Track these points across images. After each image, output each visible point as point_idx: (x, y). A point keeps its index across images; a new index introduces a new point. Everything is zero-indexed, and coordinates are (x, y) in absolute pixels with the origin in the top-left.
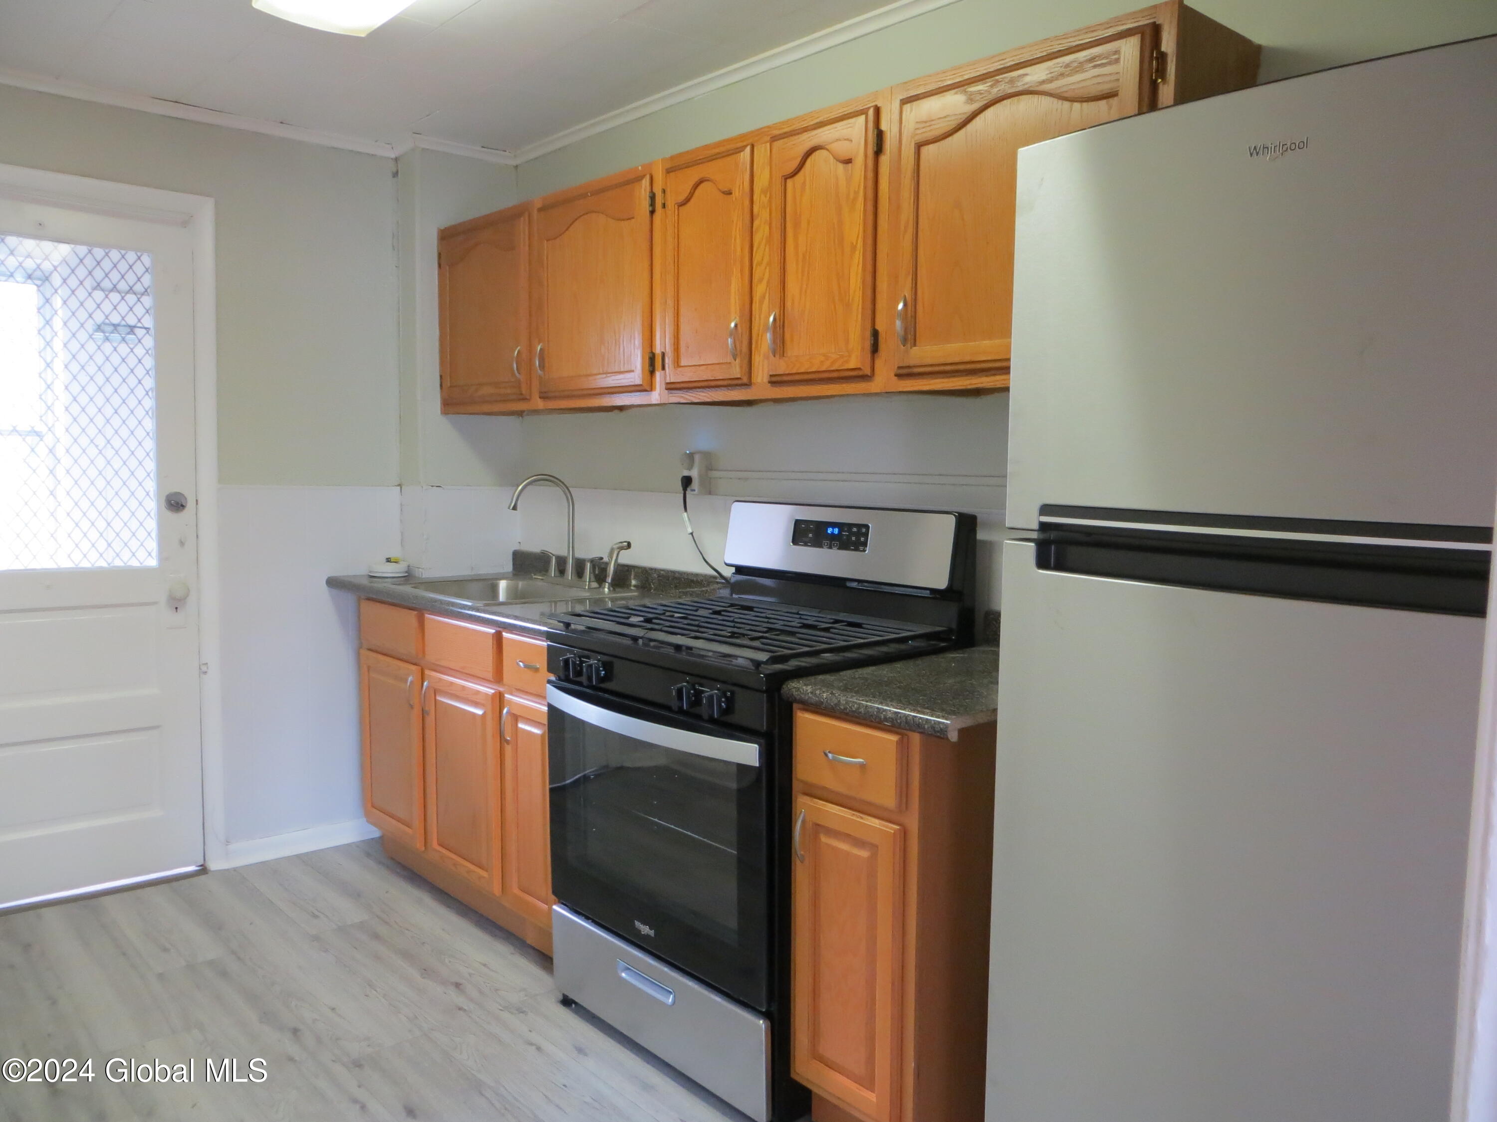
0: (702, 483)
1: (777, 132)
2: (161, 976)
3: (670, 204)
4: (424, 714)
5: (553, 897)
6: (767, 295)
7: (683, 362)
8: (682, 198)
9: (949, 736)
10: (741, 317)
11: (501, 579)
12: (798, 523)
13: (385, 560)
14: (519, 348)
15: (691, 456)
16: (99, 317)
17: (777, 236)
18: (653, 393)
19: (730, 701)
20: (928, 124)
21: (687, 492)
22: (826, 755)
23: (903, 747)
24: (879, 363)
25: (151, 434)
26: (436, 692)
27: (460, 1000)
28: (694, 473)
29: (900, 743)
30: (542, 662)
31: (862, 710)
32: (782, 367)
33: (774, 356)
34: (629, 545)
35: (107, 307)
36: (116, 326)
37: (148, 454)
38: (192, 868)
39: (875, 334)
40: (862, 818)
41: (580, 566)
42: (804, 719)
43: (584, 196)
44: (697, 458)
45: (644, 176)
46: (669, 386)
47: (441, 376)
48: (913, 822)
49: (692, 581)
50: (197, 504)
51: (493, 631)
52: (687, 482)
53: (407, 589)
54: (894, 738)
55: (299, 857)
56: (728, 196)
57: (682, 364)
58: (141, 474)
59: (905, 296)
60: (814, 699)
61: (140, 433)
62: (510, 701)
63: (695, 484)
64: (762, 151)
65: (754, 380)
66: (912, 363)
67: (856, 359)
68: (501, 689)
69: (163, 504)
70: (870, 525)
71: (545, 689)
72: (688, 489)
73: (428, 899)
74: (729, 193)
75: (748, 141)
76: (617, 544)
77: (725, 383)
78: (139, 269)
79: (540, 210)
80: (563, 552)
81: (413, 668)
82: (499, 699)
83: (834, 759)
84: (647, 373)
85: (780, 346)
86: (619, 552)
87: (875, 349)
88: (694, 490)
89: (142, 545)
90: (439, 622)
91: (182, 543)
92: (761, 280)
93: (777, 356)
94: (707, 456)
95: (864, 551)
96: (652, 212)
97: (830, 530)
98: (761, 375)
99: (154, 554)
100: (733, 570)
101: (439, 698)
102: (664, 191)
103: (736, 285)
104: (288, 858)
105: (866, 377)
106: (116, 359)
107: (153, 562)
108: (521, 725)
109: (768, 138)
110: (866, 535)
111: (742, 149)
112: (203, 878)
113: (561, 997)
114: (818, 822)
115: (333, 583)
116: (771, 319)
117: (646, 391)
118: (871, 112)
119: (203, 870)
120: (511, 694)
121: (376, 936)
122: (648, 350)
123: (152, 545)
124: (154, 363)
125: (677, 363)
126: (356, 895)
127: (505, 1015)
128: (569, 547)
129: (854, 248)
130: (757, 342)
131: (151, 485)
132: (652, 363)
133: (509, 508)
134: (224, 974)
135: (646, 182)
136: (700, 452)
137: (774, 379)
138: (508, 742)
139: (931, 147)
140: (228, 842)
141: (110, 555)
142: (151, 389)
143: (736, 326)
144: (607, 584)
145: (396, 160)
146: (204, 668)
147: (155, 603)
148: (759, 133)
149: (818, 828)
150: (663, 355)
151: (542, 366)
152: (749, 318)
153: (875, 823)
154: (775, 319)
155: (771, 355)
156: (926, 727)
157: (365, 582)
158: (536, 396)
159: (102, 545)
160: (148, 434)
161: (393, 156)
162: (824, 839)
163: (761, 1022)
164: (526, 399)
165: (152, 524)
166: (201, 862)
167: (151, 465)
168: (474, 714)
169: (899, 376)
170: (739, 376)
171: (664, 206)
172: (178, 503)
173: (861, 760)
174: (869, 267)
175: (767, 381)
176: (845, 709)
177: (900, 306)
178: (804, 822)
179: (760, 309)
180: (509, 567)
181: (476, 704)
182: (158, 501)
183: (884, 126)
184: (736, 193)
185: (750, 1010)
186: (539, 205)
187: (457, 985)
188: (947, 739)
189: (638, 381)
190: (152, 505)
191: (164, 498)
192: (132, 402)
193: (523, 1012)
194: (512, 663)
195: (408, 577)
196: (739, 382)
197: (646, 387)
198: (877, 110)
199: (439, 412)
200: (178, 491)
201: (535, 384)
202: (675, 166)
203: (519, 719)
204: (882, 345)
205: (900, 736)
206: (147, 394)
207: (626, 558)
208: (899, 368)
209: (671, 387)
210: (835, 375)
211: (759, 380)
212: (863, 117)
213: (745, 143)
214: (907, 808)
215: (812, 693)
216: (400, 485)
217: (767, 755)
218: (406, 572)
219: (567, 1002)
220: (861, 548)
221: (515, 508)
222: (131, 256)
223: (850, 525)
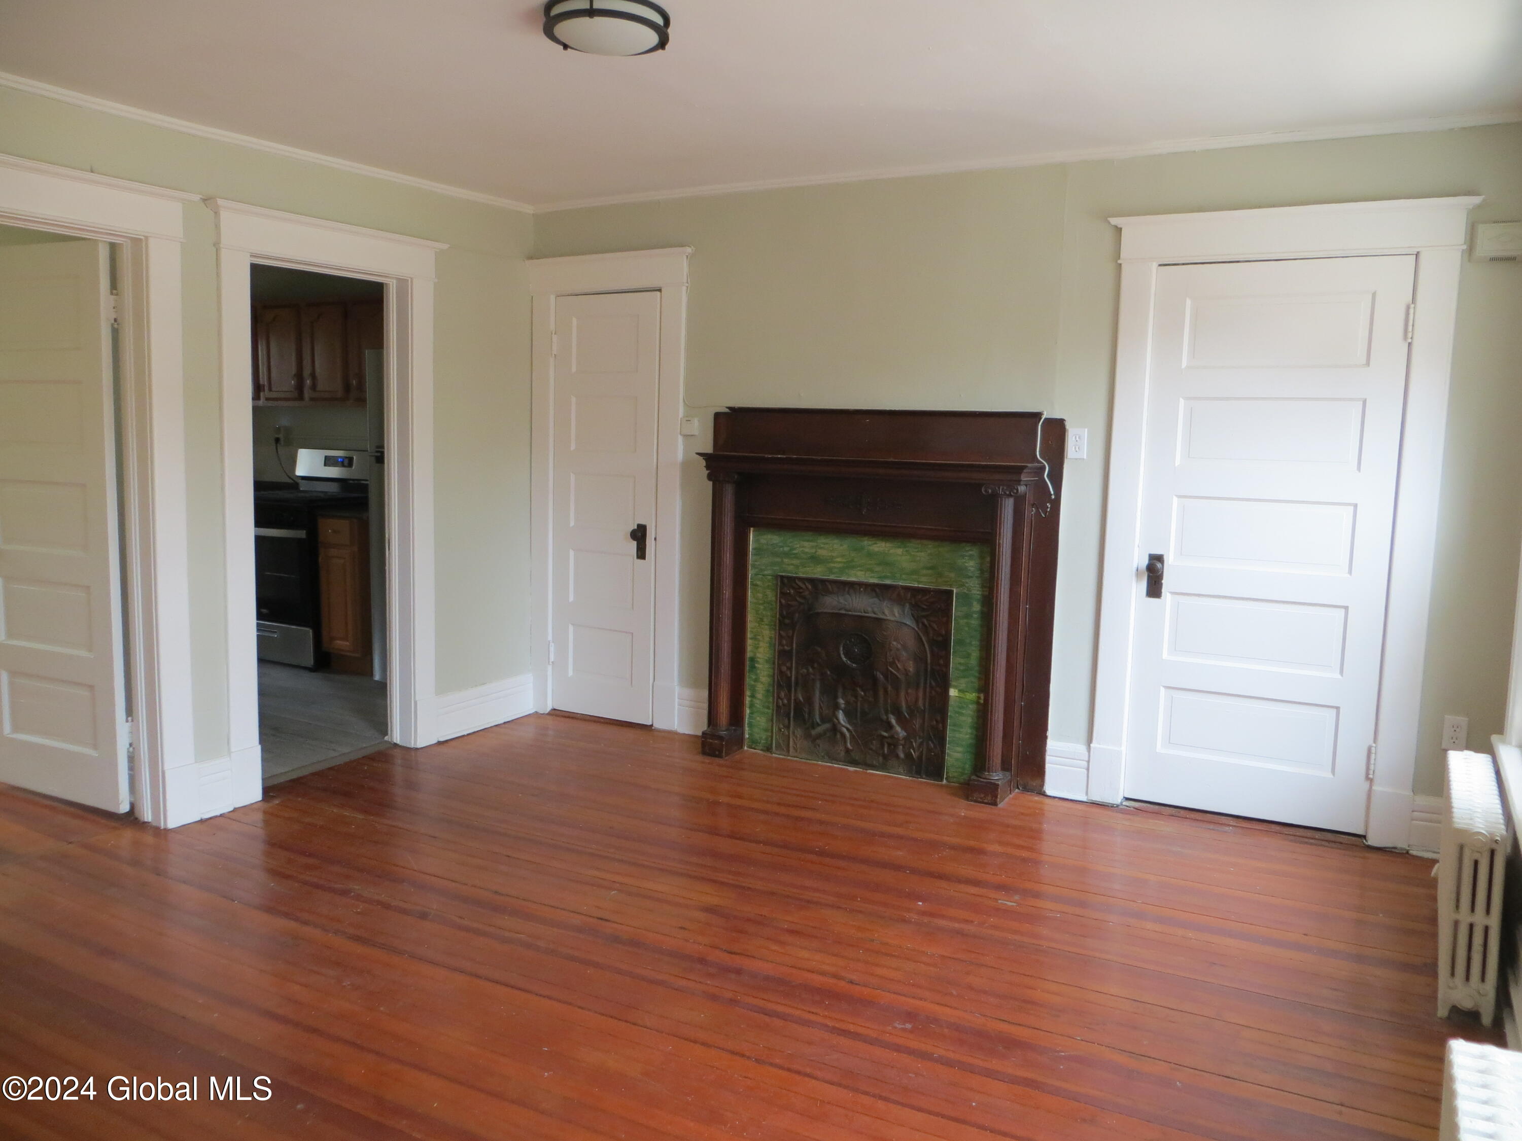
3: (264, 321)
9: (363, 519)
10: (297, 372)
12: (326, 457)
15: (280, 429)
22: (328, 531)
23: (351, 526)
28: (281, 436)
32: (315, 395)
40: (340, 550)
42: (322, 522)
44: (282, 430)
48: (356, 549)
49: (283, 485)
52: (277, 440)
54: (349, 523)
57: (273, 390)
60: (323, 514)
63: (282, 441)
64: (303, 309)
65: (304, 399)
67: (340, 393)
70: (354, 457)
72: (278, 445)
77: (292, 399)
83: (331, 532)
84: (257, 392)
85: (314, 387)
88: (281, 444)
92: (305, 359)
93: (312, 390)
94: (288, 429)
95: (352, 467)
96: (256, 323)
97: (339, 460)
100: (300, 478)
102: (261, 316)
110: (353, 461)
114: (328, 555)
117: (256, 400)
122: (257, 383)
125: (270, 390)
130: (304, 384)
132: (259, 388)
136: (283, 427)
137: (311, 399)
149: (327, 557)
150: (264, 385)
152: (301, 374)
153: (345, 551)
155: (310, 389)
156: (357, 517)
162: (330, 560)
163: (310, 629)
170: (297, 397)
171: (261, 322)
175: (308, 400)
176: (333, 516)
178: (322, 556)
179: (305, 370)
185: (306, 627)
196: (297, 399)
197: (257, 398)
205: (350, 521)
209: (268, 399)
211: (306, 399)
214: (354, 545)
217: (308, 534)
223: (346, 457)
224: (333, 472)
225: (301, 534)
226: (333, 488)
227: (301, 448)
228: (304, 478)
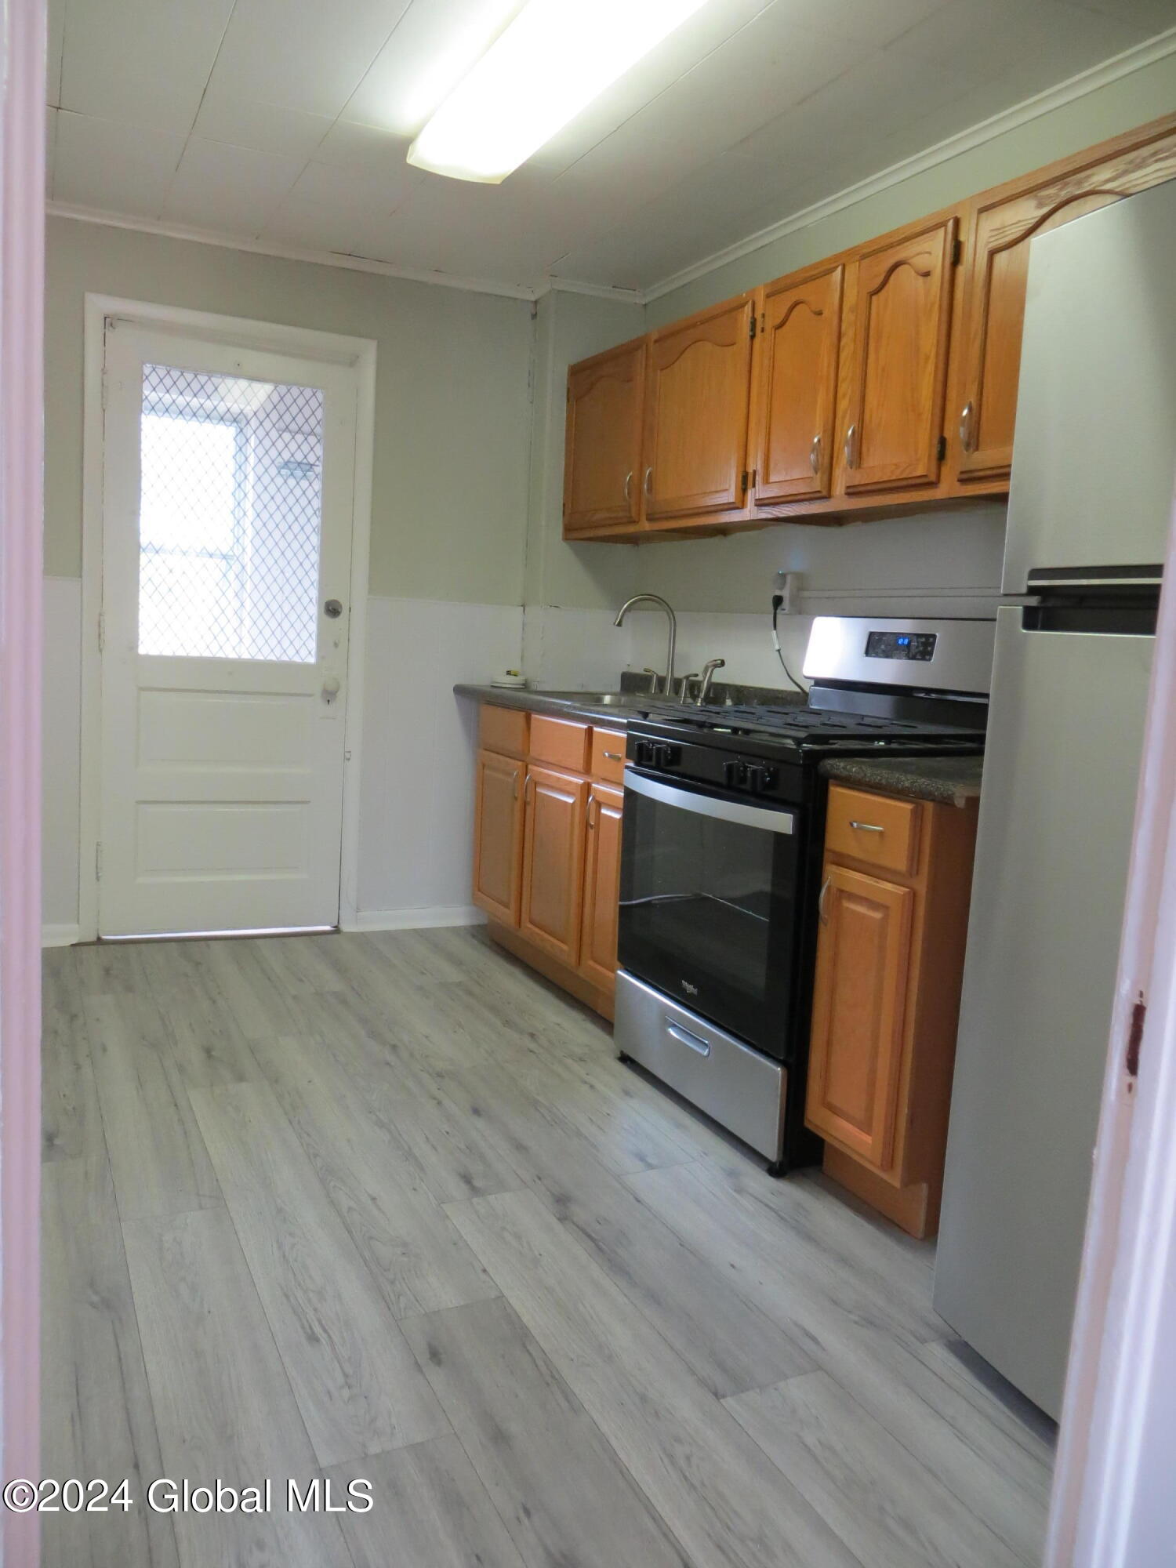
0: (792, 602)
1: (865, 251)
2: (295, 997)
3: (769, 325)
4: (525, 804)
5: (618, 964)
6: (849, 412)
7: (773, 478)
8: (778, 321)
9: (956, 802)
10: (824, 431)
11: (605, 694)
12: (871, 634)
13: (505, 674)
14: (631, 474)
15: (784, 576)
16: (286, 455)
17: (860, 353)
18: (745, 510)
19: (774, 776)
20: (1001, 231)
21: (778, 611)
22: (852, 825)
23: (917, 816)
24: (945, 470)
25: (316, 549)
26: (536, 784)
27: (533, 1046)
28: (785, 594)
29: (914, 812)
30: (621, 753)
31: (884, 781)
32: (859, 478)
33: (851, 468)
34: (723, 663)
35: (293, 446)
36: (299, 464)
37: (313, 566)
38: (327, 928)
39: (943, 442)
40: (877, 882)
41: (677, 683)
42: (838, 795)
43: (694, 325)
44: (789, 579)
45: (746, 303)
46: (758, 503)
47: (564, 505)
48: (922, 887)
49: (778, 698)
50: (350, 611)
51: (585, 727)
52: (778, 601)
53: (522, 695)
54: (909, 807)
55: (415, 930)
56: (819, 316)
57: (771, 481)
58: (306, 583)
59: (970, 403)
60: (845, 773)
61: (308, 547)
62: (596, 790)
63: (786, 604)
64: (852, 270)
65: (833, 493)
66: (972, 467)
67: (922, 468)
68: (590, 781)
69: (323, 610)
70: (937, 634)
71: (622, 774)
72: (779, 608)
73: (518, 973)
74: (820, 313)
75: (841, 261)
76: (711, 662)
77: (807, 496)
78: (314, 403)
79: (656, 341)
80: (662, 673)
81: (520, 763)
82: (587, 789)
83: (859, 828)
84: (740, 492)
85: (857, 459)
86: (713, 670)
87: (942, 456)
88: (784, 610)
89: (304, 644)
90: (546, 721)
91: (336, 645)
92: (844, 396)
93: (854, 467)
94: (799, 577)
95: (930, 660)
96: (753, 337)
97: (900, 642)
98: (839, 489)
99: (313, 652)
100: (812, 682)
101: (538, 790)
102: (763, 316)
103: (822, 399)
104: (404, 931)
105: (932, 485)
106: (298, 492)
107: (312, 660)
108: (604, 811)
109: (858, 257)
110: (933, 644)
111: (835, 269)
112: (336, 936)
113: (619, 1055)
114: (844, 888)
115: (460, 691)
116: (850, 432)
117: (737, 508)
118: (950, 224)
119: (337, 930)
120: (598, 784)
121: (470, 993)
122: (741, 469)
123: (312, 645)
124: (321, 486)
125: (766, 481)
126: (458, 963)
127: (569, 1061)
128: (668, 668)
129: (927, 358)
130: (838, 457)
131: (314, 593)
132: (746, 481)
133: (614, 624)
134: (344, 1002)
135: (748, 309)
136: (791, 573)
137: (851, 490)
138: (592, 827)
139: (1004, 255)
140: (358, 910)
141: (278, 651)
142: (318, 509)
143: (819, 441)
144: (700, 699)
145: (536, 302)
146: (348, 755)
147: (310, 695)
148: (851, 253)
149: (842, 894)
150: (755, 472)
151: (650, 490)
152: (832, 432)
153: (889, 886)
154: (853, 432)
155: (849, 467)
156: (936, 794)
157: (489, 689)
158: (644, 518)
159: (273, 642)
160: (314, 548)
161: (533, 298)
162: (847, 904)
163: (779, 1069)
164: (635, 522)
165: (313, 627)
166: (336, 924)
167: (314, 575)
168: (566, 802)
169: (962, 481)
170: (819, 489)
171: (763, 330)
172: (335, 610)
173: (881, 829)
174: (940, 377)
175: (843, 492)
176: (869, 782)
177: (965, 412)
178: (829, 888)
179: (843, 423)
180: (617, 688)
181: (569, 794)
182: (319, 608)
183: (962, 238)
184: (826, 313)
185: (770, 1059)
186: (655, 336)
187: (532, 1035)
188: (955, 806)
189: (732, 500)
190: (314, 610)
191: (324, 604)
192: (303, 520)
193: (584, 1061)
194: (600, 752)
195: (525, 687)
196: (818, 495)
197: (740, 505)
198: (957, 222)
199: (561, 537)
200: (335, 599)
201: (644, 508)
202: (775, 291)
203: (603, 805)
204: (949, 452)
205: (913, 805)
206: (315, 513)
207: (720, 676)
208: (962, 473)
209: (761, 503)
210: (904, 483)
211: (838, 493)
212: (943, 228)
213: (836, 264)
214: (917, 873)
215: (843, 768)
216: (523, 606)
217: (800, 824)
218: (523, 685)
219: (625, 1059)
220: (927, 657)
221: (619, 624)
222: (308, 392)
223: (919, 636)
224: (887, 671)
225: (782, 822)
226: (878, 708)
227: (821, 615)
228: (819, 682)
